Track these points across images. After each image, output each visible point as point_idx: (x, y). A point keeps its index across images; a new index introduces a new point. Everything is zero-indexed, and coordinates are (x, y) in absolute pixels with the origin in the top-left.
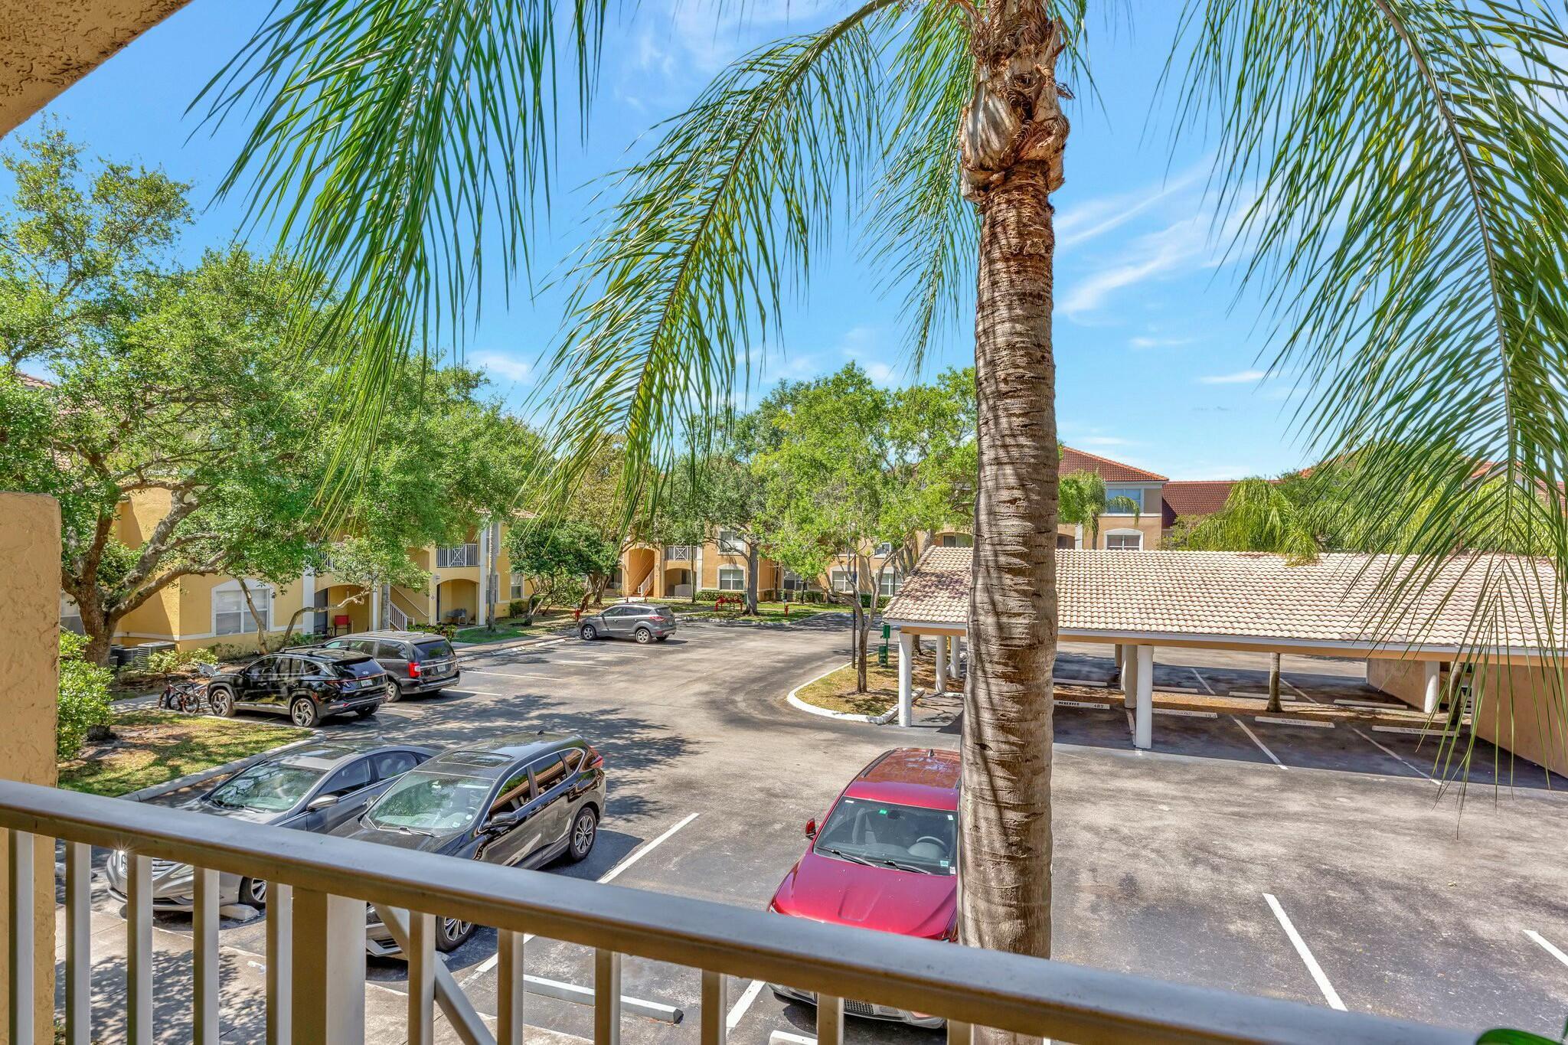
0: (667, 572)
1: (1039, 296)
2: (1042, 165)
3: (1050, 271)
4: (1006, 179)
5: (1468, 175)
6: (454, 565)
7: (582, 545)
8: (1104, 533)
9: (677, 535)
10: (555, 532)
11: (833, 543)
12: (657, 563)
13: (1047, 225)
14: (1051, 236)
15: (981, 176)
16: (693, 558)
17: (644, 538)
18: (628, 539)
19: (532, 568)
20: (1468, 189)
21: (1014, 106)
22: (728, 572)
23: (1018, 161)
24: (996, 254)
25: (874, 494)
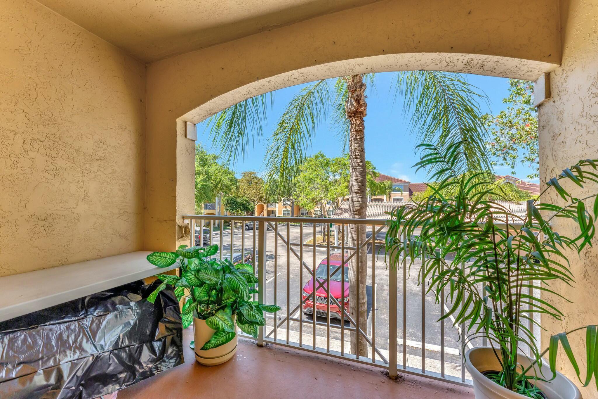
0: (268, 211)
1: (362, 139)
2: (362, 112)
3: (364, 133)
4: (355, 115)
5: (454, 110)
6: (209, 209)
7: (244, 203)
8: (392, 198)
9: (271, 200)
10: (237, 199)
11: (316, 201)
12: (265, 208)
13: (363, 124)
14: (364, 127)
15: (350, 114)
16: (275, 207)
17: (262, 201)
18: (257, 201)
19: (231, 210)
20: (454, 113)
21: (356, 101)
22: (285, 211)
23: (357, 112)
24: (352, 131)
25: (327, 187)
